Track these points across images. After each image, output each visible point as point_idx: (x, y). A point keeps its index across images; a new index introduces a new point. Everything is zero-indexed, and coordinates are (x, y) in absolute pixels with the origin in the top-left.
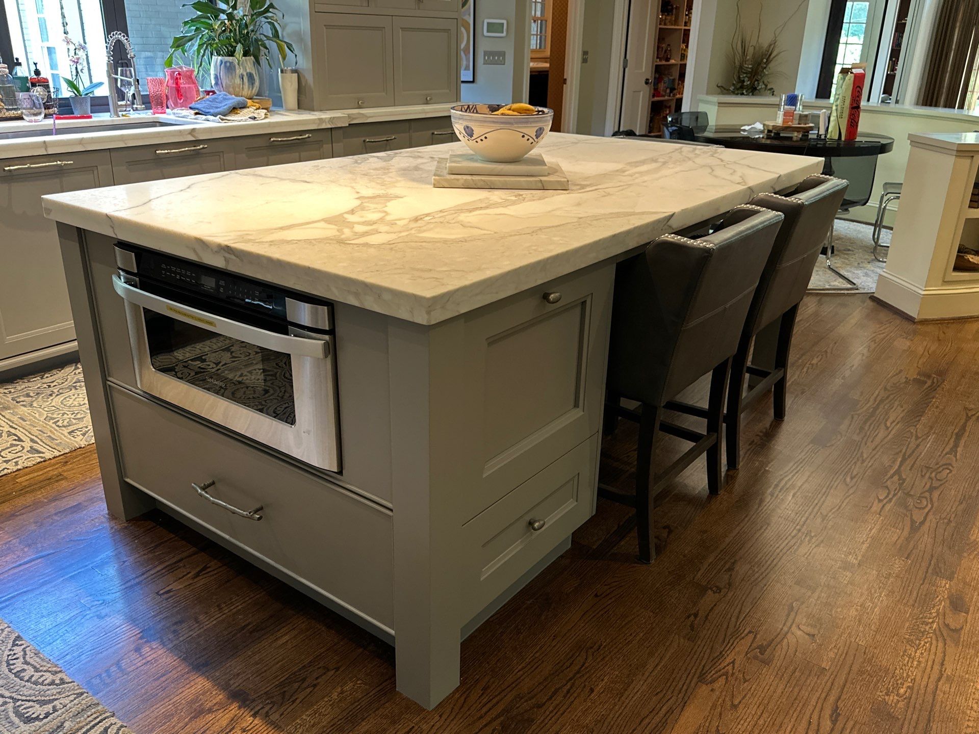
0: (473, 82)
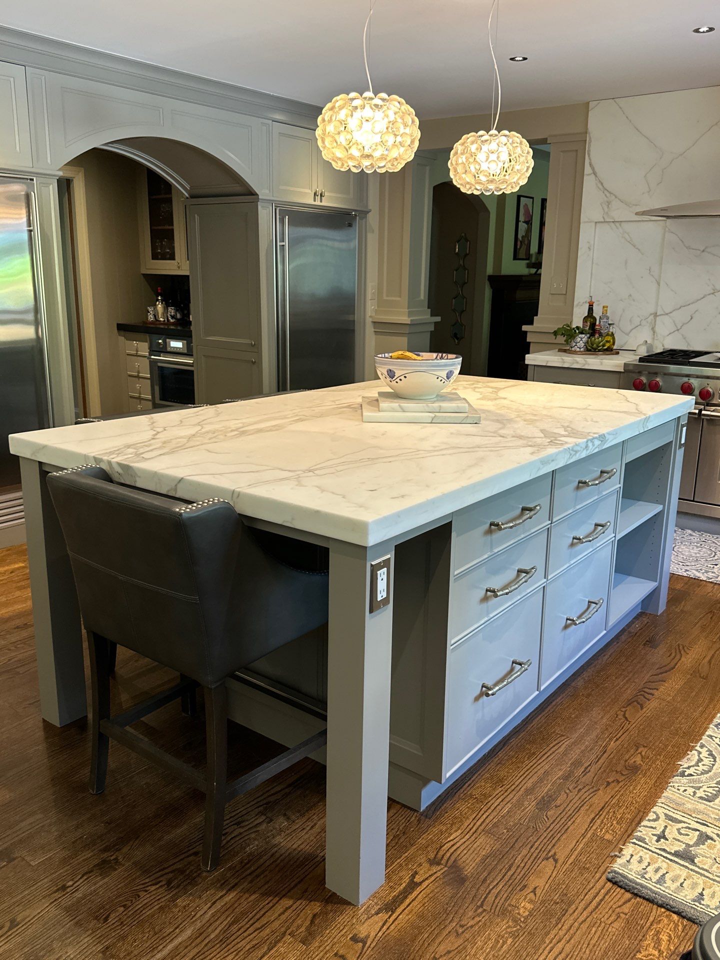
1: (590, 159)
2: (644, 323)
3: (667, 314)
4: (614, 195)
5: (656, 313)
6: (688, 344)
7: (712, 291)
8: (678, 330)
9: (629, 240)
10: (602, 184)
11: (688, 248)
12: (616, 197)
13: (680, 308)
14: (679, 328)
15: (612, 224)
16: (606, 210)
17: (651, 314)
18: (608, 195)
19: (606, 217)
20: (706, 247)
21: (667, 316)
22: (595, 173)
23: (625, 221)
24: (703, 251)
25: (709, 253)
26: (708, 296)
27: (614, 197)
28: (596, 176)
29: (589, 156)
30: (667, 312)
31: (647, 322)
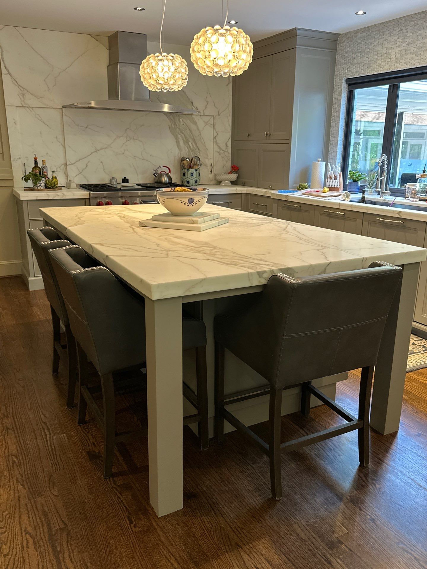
1: (4, 64)
2: (59, 170)
3: (73, 164)
4: (26, 90)
5: (66, 164)
6: (88, 180)
7: (95, 151)
8: (81, 173)
9: (40, 119)
10: (16, 82)
11: (78, 125)
12: (28, 91)
13: (80, 160)
14: (81, 172)
15: (27, 108)
16: (23, 99)
17: (62, 164)
18: (22, 89)
19: (23, 104)
20: (88, 126)
21: (72, 165)
22: (9, 74)
23: (35, 107)
24: (86, 128)
25: (90, 129)
26: (94, 153)
27: (26, 91)
28: (11, 76)
29: (3, 61)
30: (73, 163)
31: (61, 169)
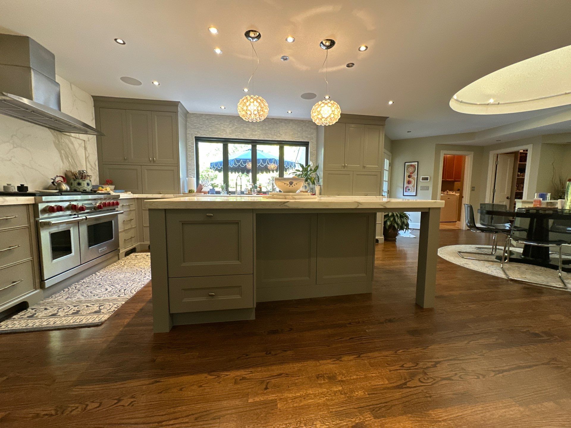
0: (416, 196)
